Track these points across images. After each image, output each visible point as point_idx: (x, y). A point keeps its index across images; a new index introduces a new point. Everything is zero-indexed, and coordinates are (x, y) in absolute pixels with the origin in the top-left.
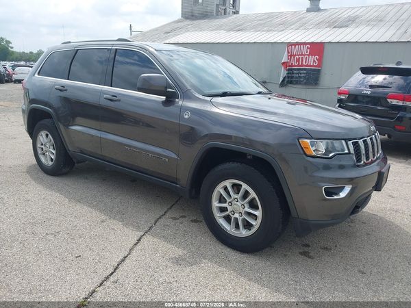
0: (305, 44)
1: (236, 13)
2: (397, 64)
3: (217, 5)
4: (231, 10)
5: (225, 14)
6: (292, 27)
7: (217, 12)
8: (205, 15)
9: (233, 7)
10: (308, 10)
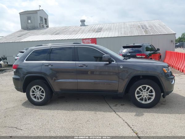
0: (89, 39)
1: (47, 27)
2: (134, 44)
3: (40, 24)
4: (45, 26)
5: (43, 27)
6: (79, 32)
7: (40, 26)
8: (34, 28)
9: (46, 24)
10: (81, 26)
